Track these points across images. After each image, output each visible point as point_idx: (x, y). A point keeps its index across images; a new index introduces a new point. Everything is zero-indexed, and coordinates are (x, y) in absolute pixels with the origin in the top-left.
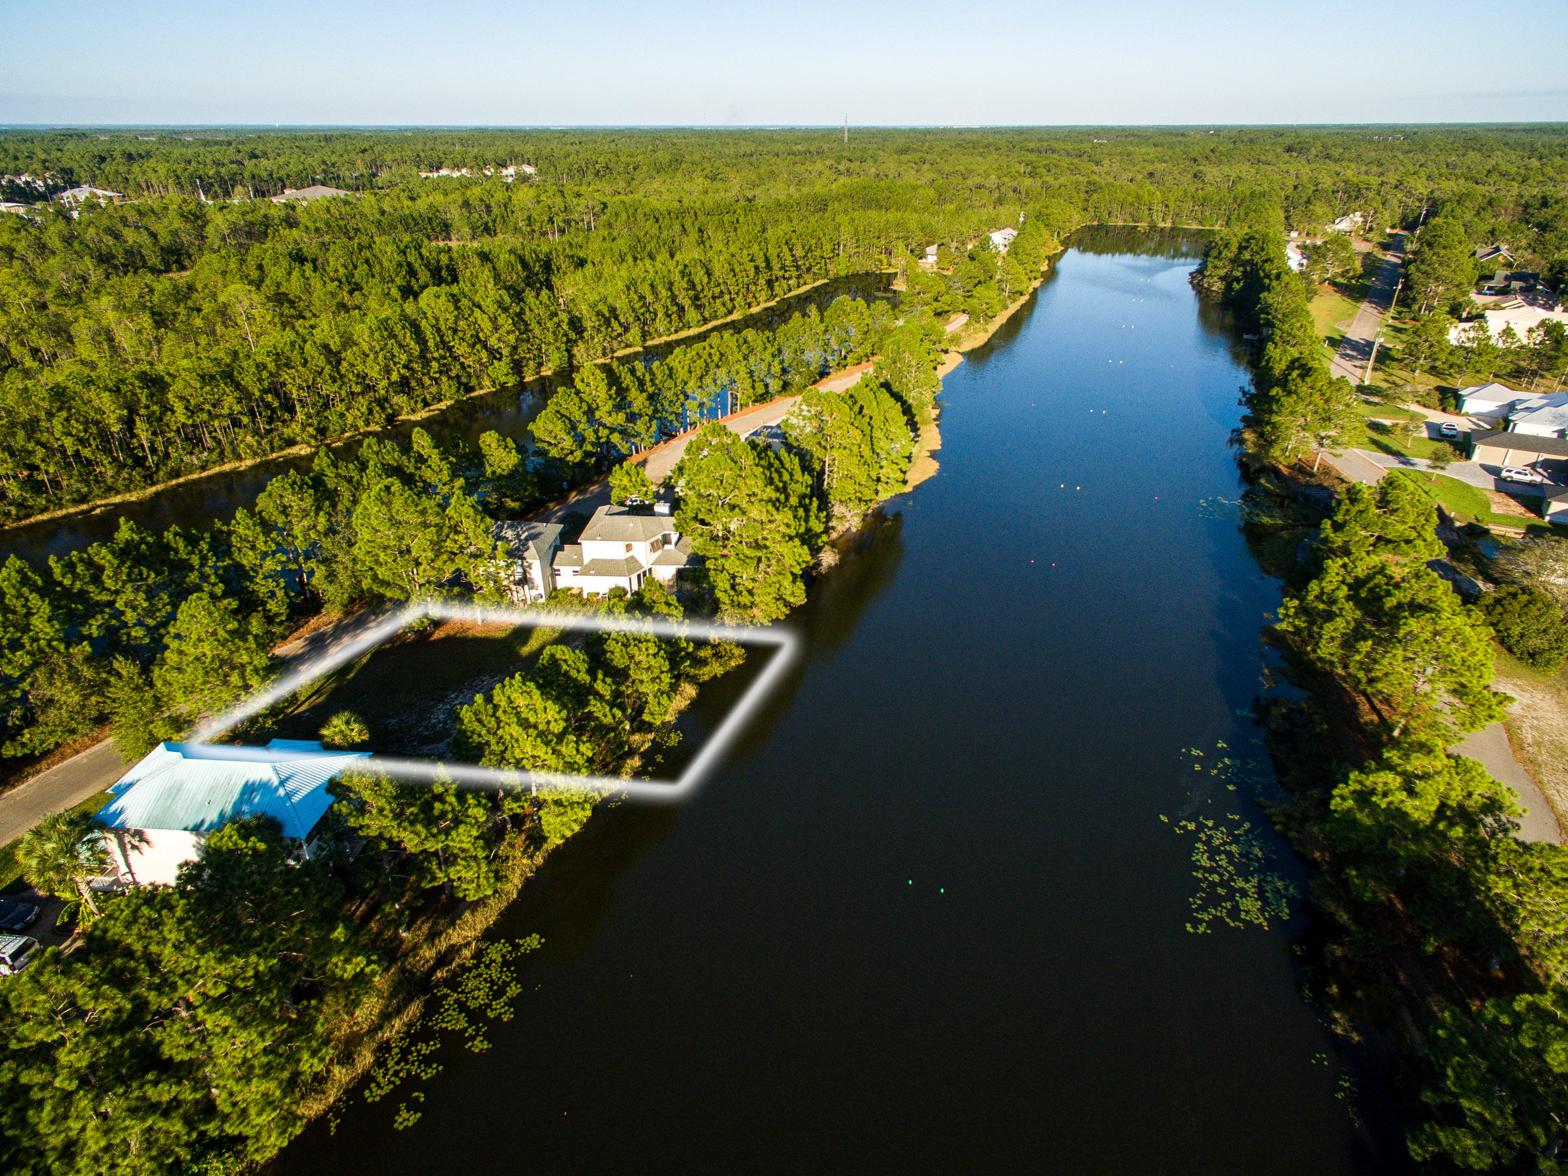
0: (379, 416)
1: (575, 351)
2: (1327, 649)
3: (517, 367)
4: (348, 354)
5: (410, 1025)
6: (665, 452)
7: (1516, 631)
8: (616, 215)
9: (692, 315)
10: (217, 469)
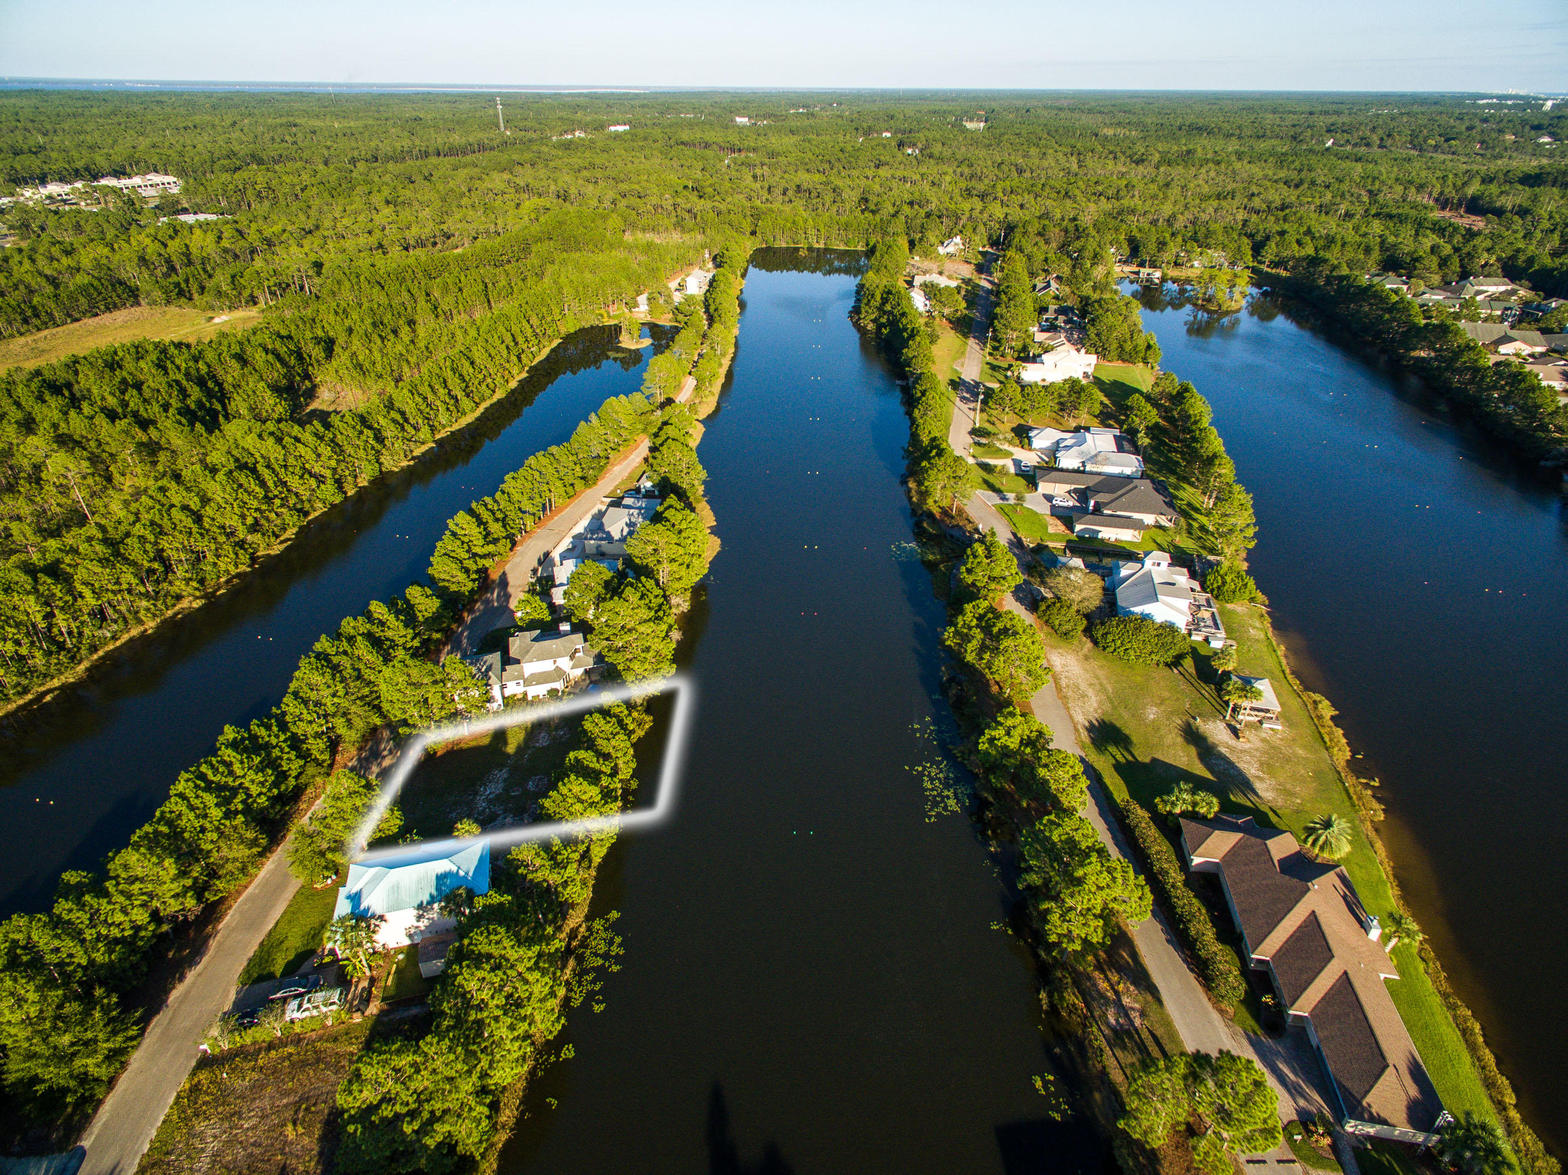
0: (244, 558)
1: (382, 460)
2: (970, 658)
3: (339, 483)
4: (209, 511)
5: (574, 970)
6: (517, 559)
7: (1057, 622)
8: (339, 282)
9: (465, 403)
10: (126, 637)
